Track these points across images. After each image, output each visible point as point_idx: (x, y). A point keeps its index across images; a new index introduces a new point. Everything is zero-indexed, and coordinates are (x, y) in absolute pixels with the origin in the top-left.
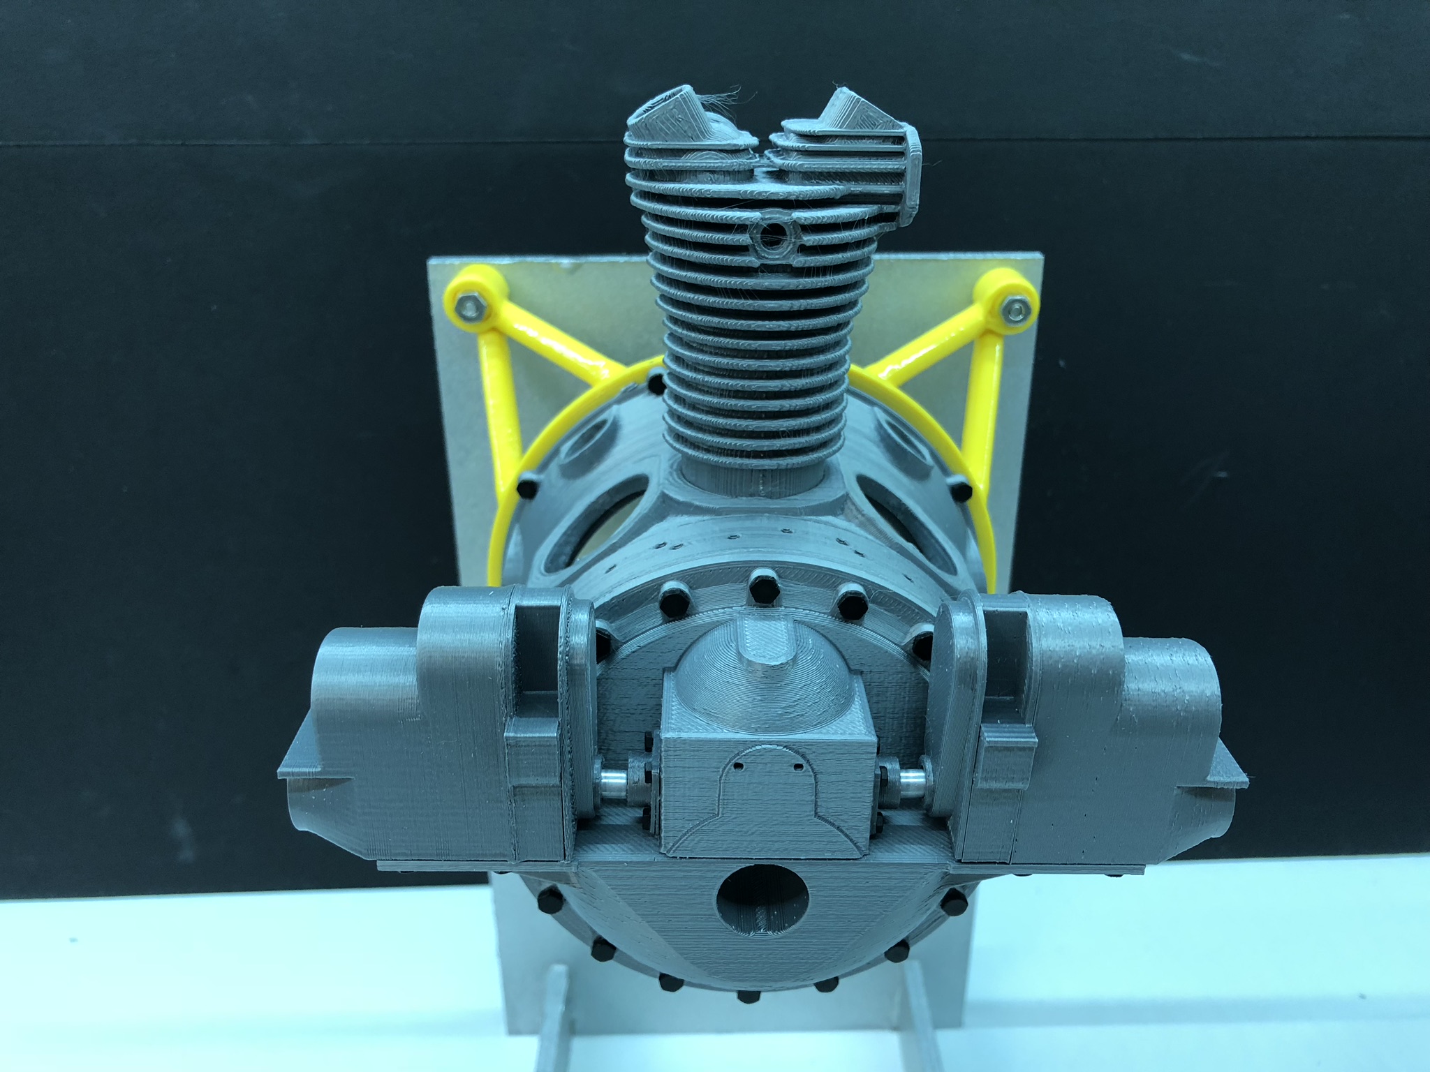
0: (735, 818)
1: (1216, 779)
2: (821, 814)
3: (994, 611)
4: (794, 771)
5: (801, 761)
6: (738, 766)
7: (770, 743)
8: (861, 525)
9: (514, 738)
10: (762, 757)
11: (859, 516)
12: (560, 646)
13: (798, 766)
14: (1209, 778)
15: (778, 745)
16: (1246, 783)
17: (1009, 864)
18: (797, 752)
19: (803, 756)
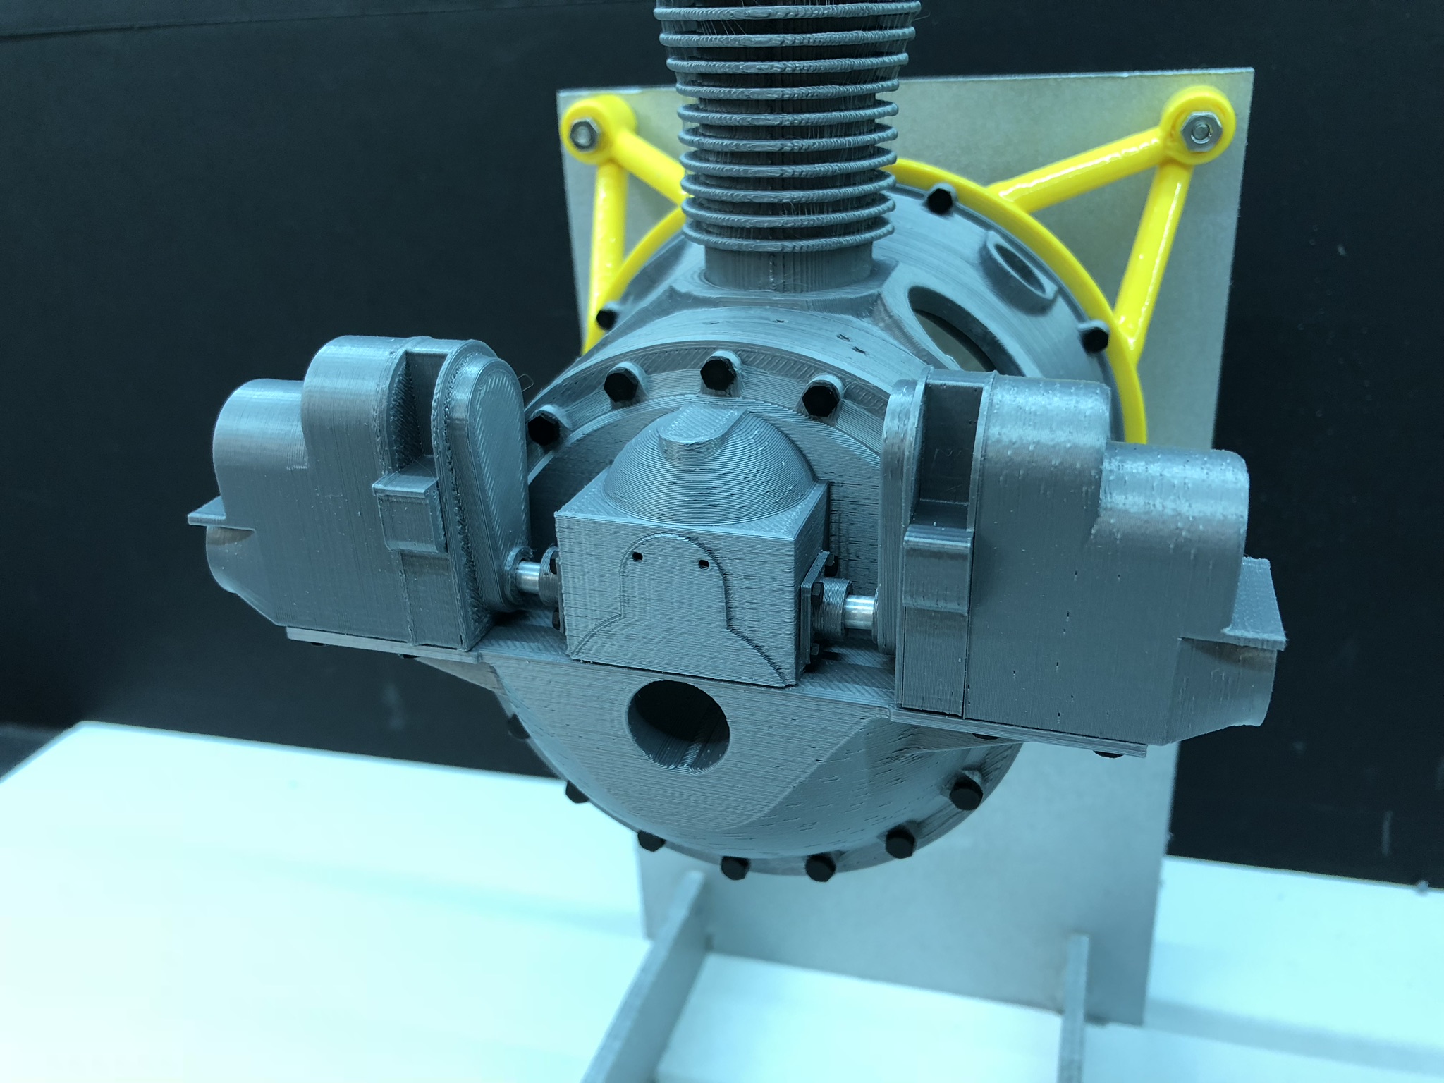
0: (638, 621)
1: (1238, 633)
2: (736, 627)
3: (941, 385)
4: (699, 569)
5: (705, 557)
6: (637, 557)
7: (671, 532)
8: (887, 328)
9: (383, 491)
10: (661, 548)
11: (887, 318)
12: (436, 394)
13: (703, 564)
14: (1227, 631)
15: (679, 535)
16: (1281, 643)
17: (961, 718)
18: (701, 545)
19: (709, 551)
